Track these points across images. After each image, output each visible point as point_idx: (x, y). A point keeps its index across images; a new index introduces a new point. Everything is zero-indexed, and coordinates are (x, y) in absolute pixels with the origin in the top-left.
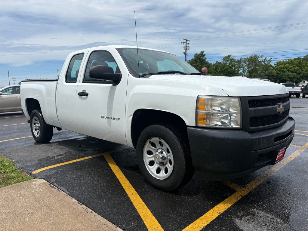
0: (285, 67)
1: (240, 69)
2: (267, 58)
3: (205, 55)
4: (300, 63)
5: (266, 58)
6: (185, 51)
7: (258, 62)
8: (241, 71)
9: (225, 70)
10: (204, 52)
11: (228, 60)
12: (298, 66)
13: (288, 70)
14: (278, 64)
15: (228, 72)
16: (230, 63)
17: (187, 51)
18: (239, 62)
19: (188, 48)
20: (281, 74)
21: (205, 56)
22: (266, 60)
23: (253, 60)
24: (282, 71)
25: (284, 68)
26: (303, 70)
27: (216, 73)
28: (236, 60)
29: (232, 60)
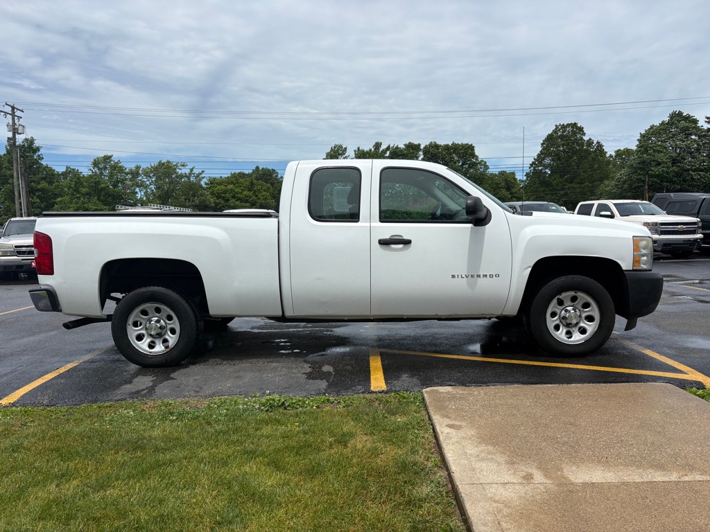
0: (227, 191)
1: (137, 190)
2: (194, 171)
3: (38, 149)
4: (252, 184)
5: (192, 169)
6: (10, 135)
7: (177, 177)
8: (140, 194)
9: (101, 190)
10: (35, 142)
11: (105, 168)
12: (251, 191)
13: (234, 197)
14: (211, 183)
15: (110, 196)
16: (111, 176)
17: (17, 136)
18: (135, 173)
19: (20, 128)
20: (221, 205)
21: (39, 151)
22: (194, 174)
23: (164, 171)
24: (223, 198)
25: (225, 192)
26: (259, 199)
27: (78, 195)
28: (126, 169)
29: (117, 168)
